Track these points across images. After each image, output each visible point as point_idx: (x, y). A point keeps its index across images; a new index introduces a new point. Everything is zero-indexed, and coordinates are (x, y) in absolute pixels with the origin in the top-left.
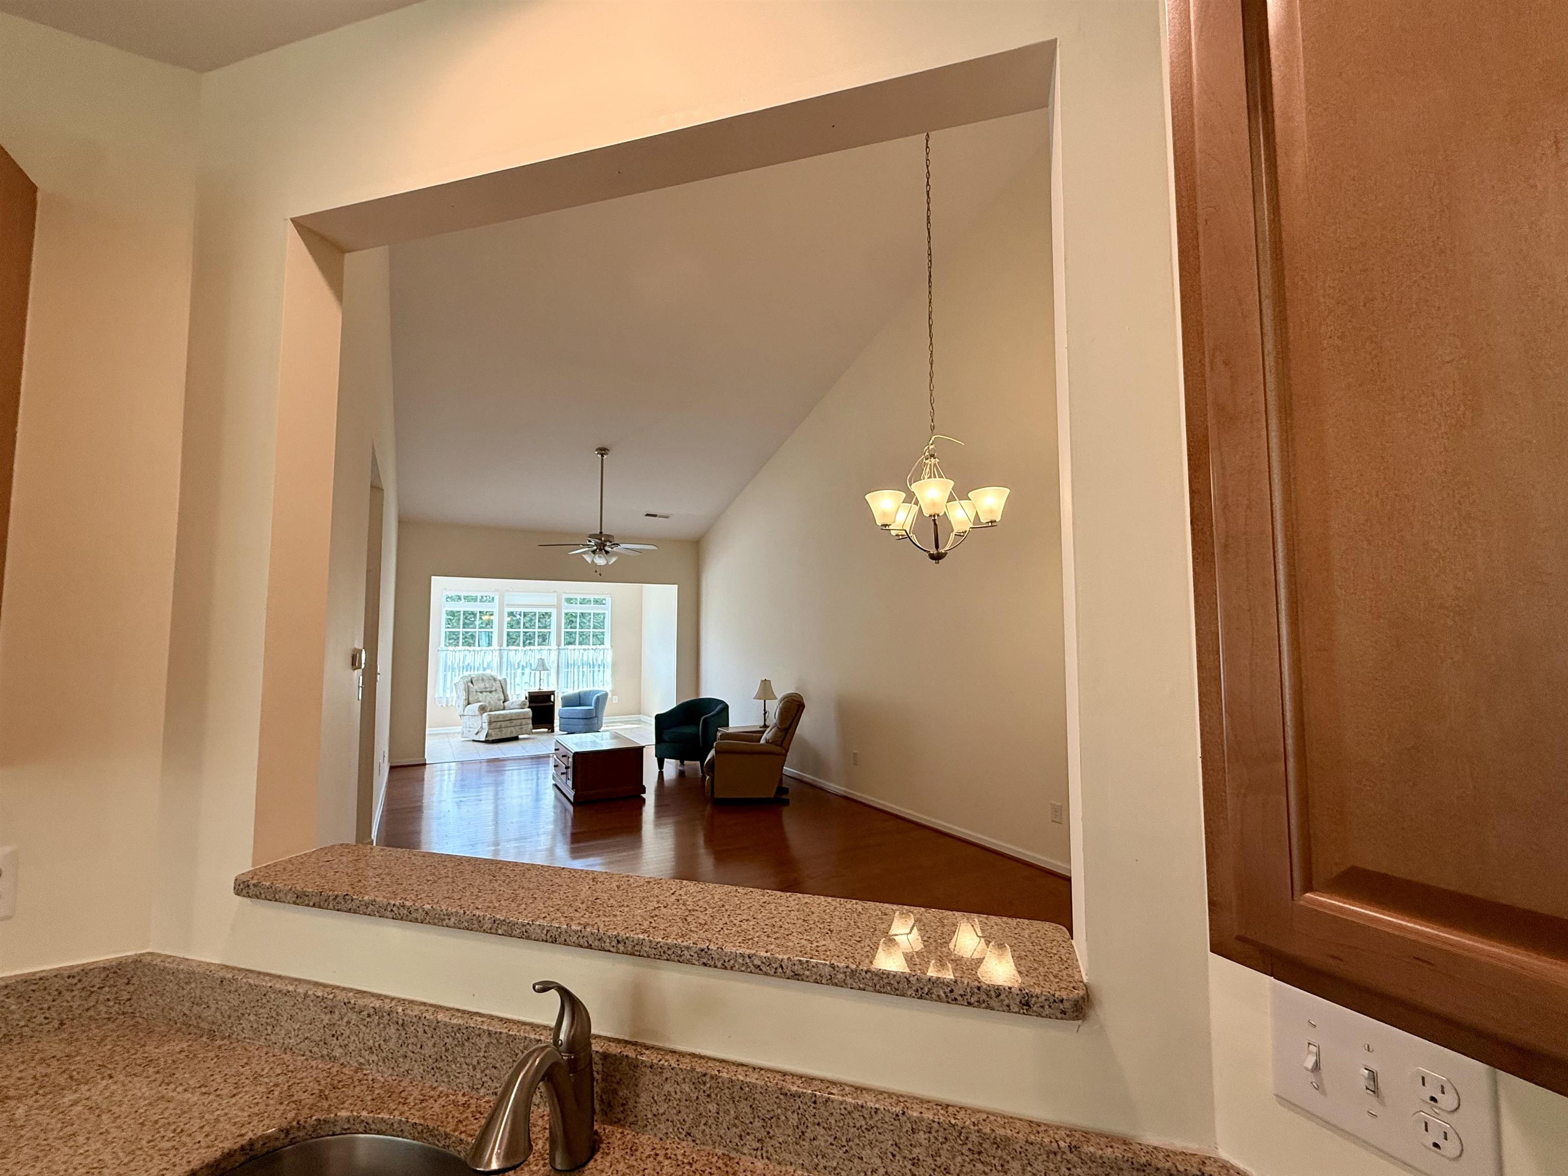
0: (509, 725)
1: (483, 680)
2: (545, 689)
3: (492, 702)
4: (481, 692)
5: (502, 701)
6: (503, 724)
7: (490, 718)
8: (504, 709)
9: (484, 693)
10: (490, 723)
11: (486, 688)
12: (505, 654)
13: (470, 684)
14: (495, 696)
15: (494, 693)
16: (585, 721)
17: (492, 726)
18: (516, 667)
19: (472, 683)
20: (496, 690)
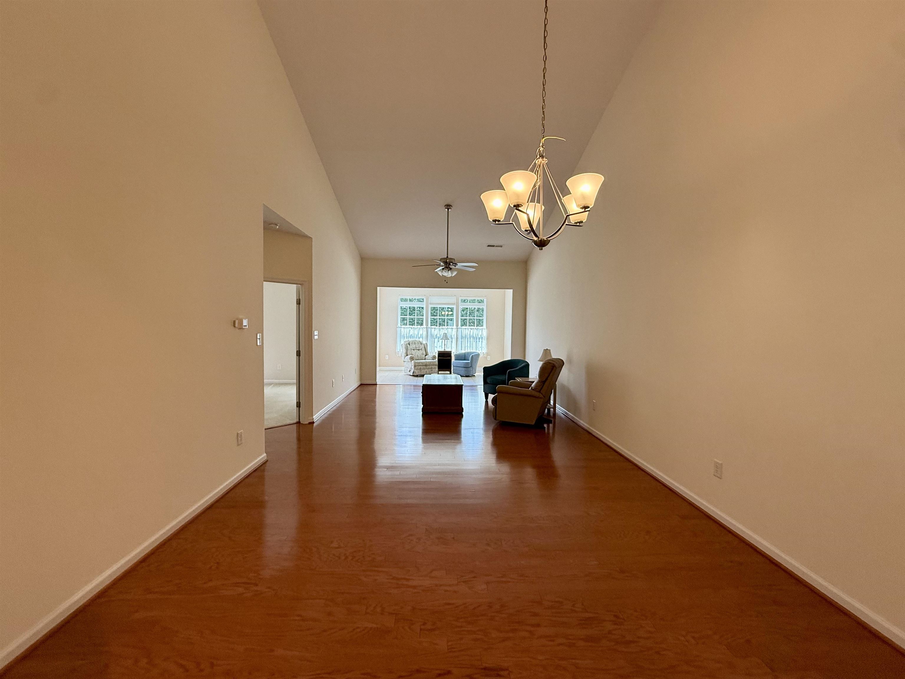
0: (425, 368)
1: (415, 343)
2: (448, 350)
3: (419, 355)
4: (414, 350)
5: (424, 355)
6: (422, 367)
7: (415, 363)
8: (425, 359)
9: (415, 350)
10: (415, 366)
11: (416, 348)
12: (429, 330)
13: (408, 345)
14: (421, 352)
15: (420, 350)
16: (465, 368)
17: (416, 368)
18: (435, 337)
19: (409, 345)
20: (421, 349)
